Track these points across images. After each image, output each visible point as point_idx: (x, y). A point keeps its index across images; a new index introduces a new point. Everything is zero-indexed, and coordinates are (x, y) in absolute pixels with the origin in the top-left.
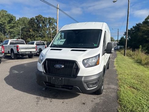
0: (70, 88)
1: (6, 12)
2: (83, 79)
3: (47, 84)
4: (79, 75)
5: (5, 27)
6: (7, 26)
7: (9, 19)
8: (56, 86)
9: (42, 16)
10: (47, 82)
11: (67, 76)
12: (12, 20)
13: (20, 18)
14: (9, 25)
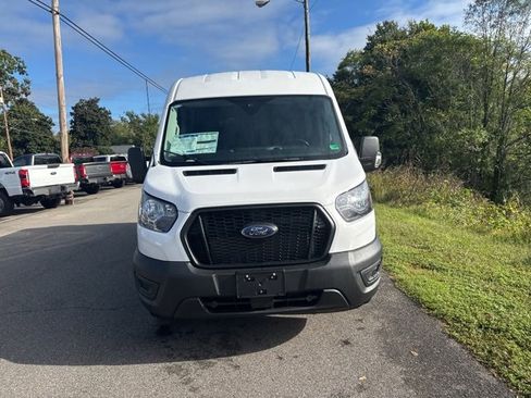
0: (308, 299)
3: (215, 304)
4: (334, 249)
8: (254, 305)
10: (217, 299)
11: (293, 262)
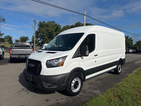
1: (55, 22)
2: (42, 78)
5: (53, 34)
6: (54, 33)
7: (56, 28)
9: (80, 23)
12: (58, 28)
13: (64, 27)
14: (56, 33)
